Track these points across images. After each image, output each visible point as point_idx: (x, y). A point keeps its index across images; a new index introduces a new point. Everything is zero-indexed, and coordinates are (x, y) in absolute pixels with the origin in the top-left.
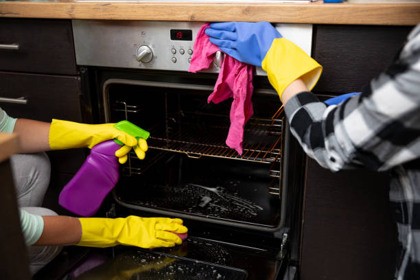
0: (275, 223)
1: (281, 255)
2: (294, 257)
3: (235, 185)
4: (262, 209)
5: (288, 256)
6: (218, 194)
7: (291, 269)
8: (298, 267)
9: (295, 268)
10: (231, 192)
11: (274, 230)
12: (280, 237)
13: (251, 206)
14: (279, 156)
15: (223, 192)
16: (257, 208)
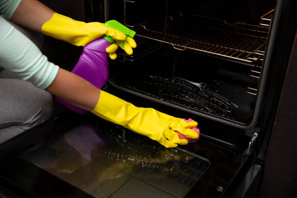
0: (248, 121)
1: (248, 152)
2: (260, 156)
3: (218, 83)
4: (237, 107)
5: (255, 154)
6: (200, 88)
7: (255, 167)
8: (263, 166)
9: (259, 166)
10: (213, 88)
11: (245, 127)
12: (250, 135)
13: (228, 103)
14: (262, 57)
15: (206, 88)
16: (233, 106)
